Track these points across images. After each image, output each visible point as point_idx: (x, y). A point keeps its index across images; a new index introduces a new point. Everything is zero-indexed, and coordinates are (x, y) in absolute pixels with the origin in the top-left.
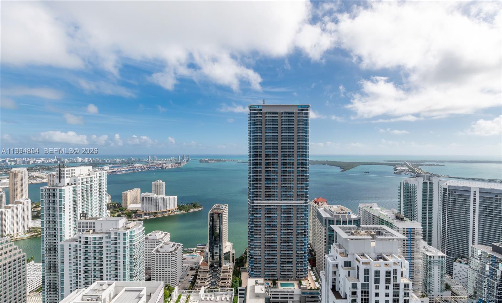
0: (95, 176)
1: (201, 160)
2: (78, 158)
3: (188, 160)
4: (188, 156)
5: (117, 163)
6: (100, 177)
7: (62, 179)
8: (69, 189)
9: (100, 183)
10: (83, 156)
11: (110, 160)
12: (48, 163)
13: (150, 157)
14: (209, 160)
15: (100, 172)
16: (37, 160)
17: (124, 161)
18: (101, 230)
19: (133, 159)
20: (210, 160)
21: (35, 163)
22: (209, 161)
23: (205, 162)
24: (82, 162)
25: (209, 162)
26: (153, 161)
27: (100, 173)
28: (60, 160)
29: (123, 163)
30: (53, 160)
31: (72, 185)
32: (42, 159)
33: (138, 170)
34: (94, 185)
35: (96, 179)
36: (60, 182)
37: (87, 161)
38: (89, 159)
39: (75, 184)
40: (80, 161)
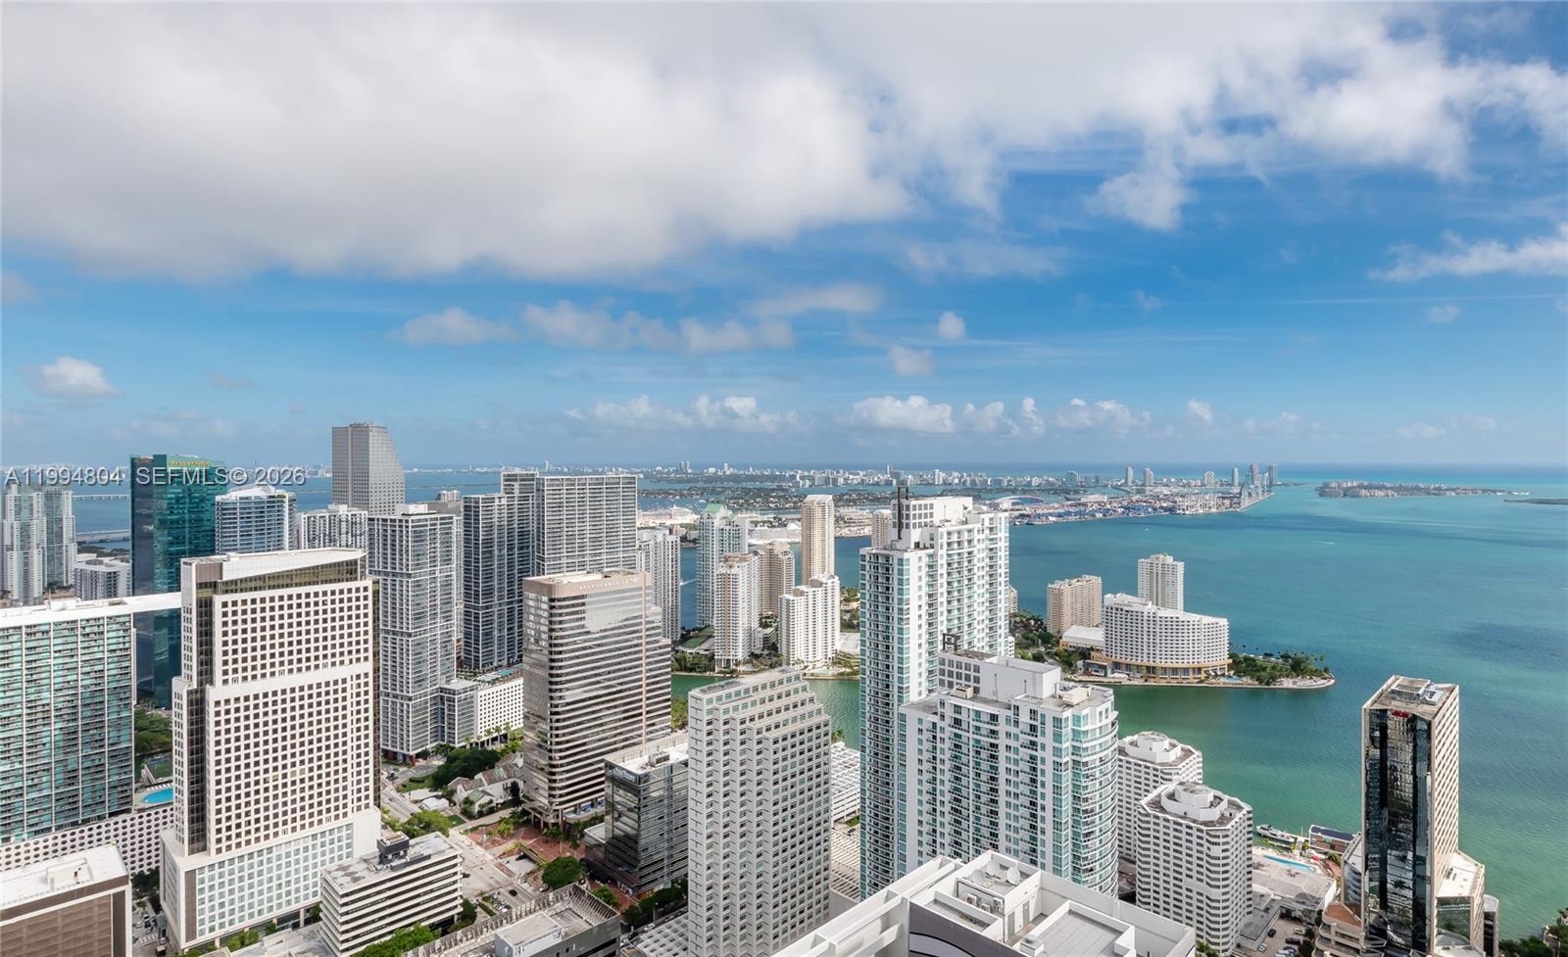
0: (980, 525)
1: (1326, 485)
2: (937, 471)
3: (1271, 485)
4: (1270, 469)
5: (1033, 491)
6: (991, 529)
7: (904, 530)
8: (920, 558)
9: (991, 550)
10: (947, 468)
11: (1015, 477)
12: (873, 484)
13: (1131, 472)
14: (1361, 487)
15: (991, 515)
16: (851, 477)
17: (1052, 484)
18: (995, 693)
19: (1079, 478)
20: (1366, 488)
21: (847, 484)
22: (1364, 492)
23: (1345, 495)
24: (945, 483)
25: (1358, 496)
26: (1143, 485)
27: (991, 519)
28: (896, 475)
29: (1049, 490)
30: (883, 477)
31: (925, 548)
32: (861, 473)
33: (1094, 516)
34: (976, 553)
35: (982, 536)
36: (900, 538)
37: (956, 481)
38: (962, 476)
39: (932, 547)
40: (941, 482)
